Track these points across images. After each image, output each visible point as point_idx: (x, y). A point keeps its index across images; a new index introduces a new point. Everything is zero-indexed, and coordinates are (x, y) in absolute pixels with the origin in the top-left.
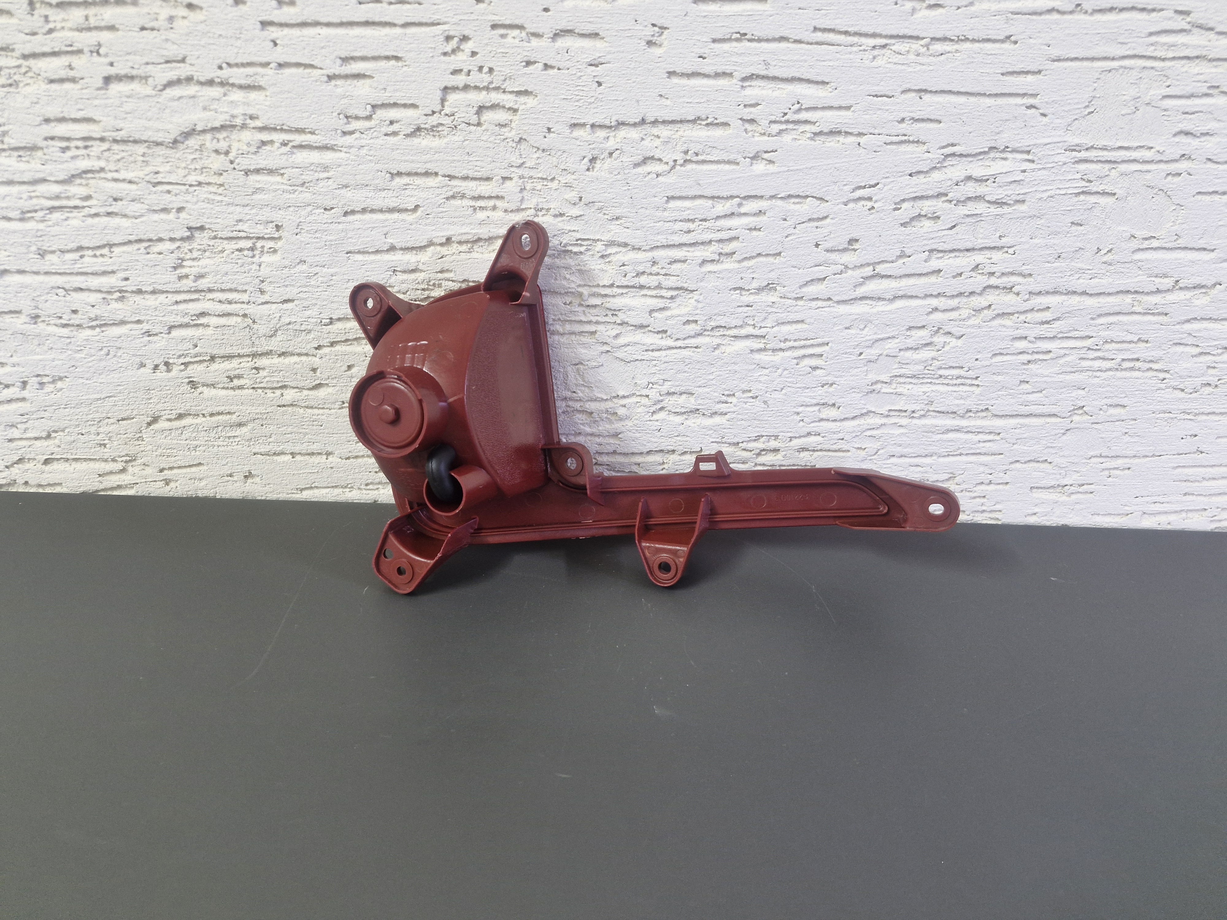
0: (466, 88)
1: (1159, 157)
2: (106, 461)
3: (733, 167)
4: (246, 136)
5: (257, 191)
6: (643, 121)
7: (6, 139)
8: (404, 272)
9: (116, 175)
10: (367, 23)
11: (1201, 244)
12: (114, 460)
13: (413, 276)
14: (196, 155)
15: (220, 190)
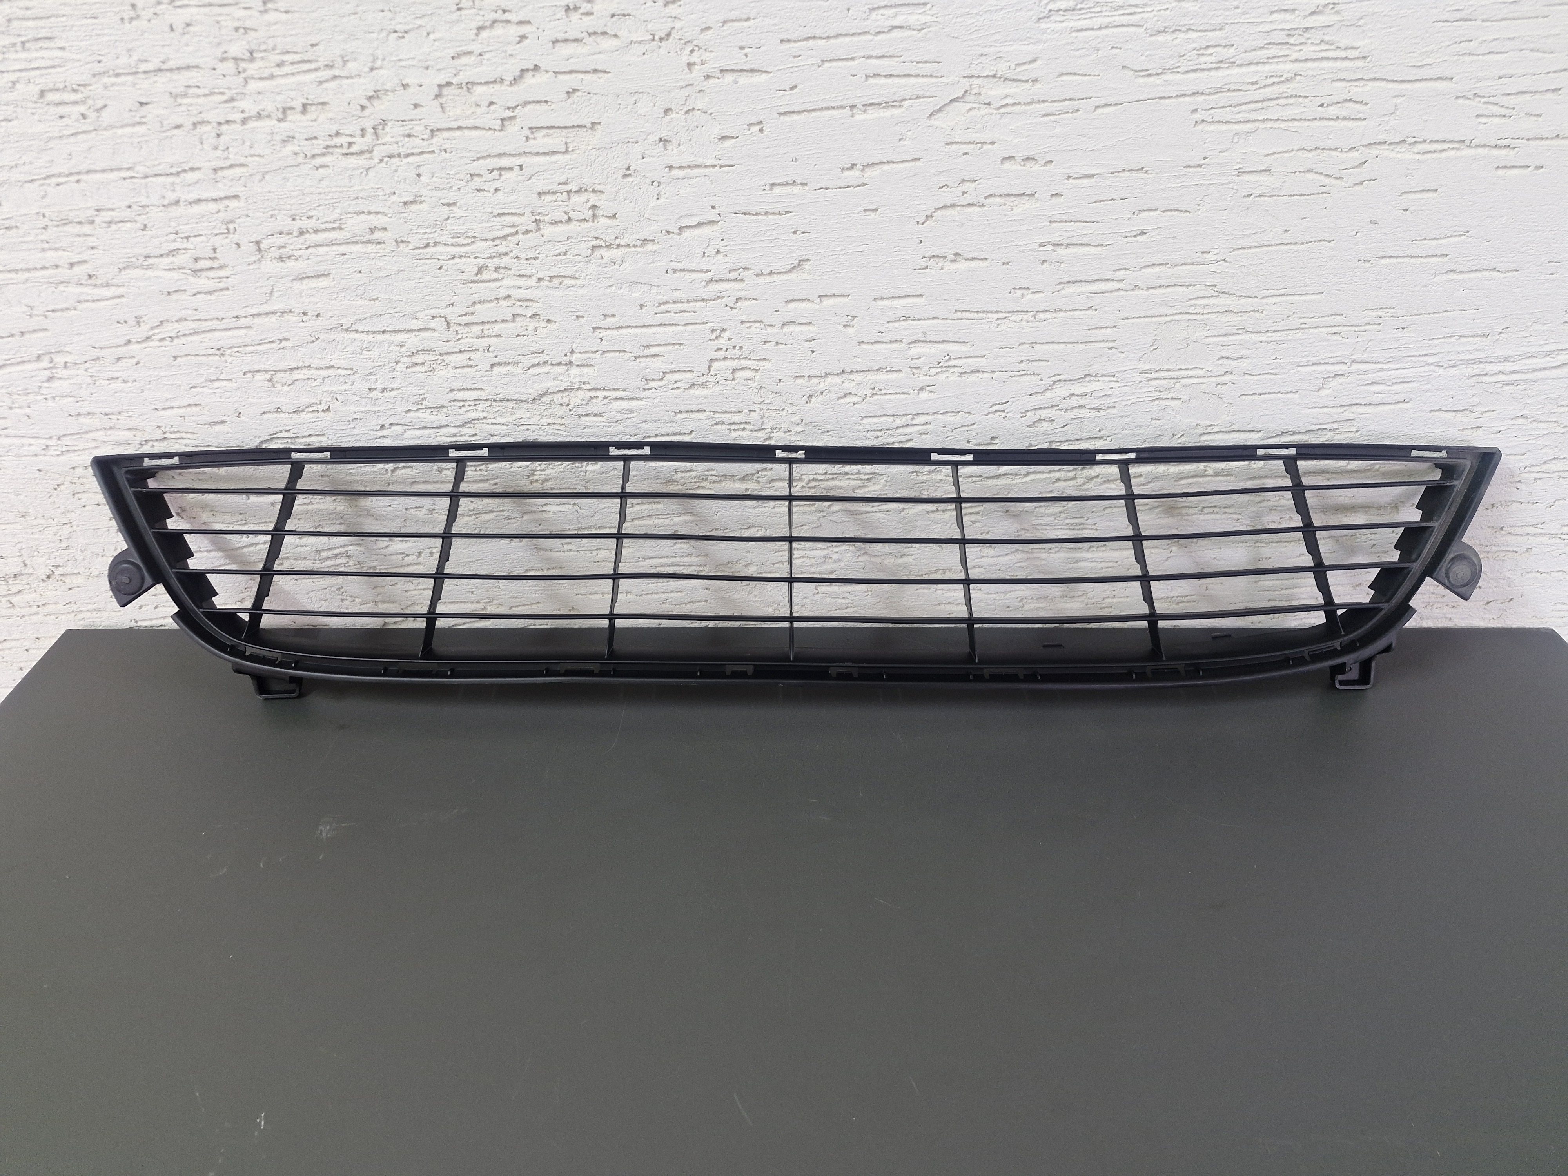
0: (725, 358)
1: (1209, 374)
2: (472, 602)
3: (907, 396)
4: (581, 394)
5: (587, 427)
6: (843, 372)
7: (424, 402)
8: (682, 472)
9: (494, 421)
10: (661, 325)
11: (1250, 427)
12: (478, 602)
13: (688, 474)
14: (547, 407)
15: (562, 427)
